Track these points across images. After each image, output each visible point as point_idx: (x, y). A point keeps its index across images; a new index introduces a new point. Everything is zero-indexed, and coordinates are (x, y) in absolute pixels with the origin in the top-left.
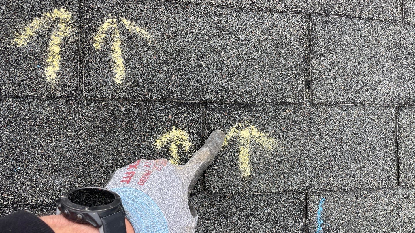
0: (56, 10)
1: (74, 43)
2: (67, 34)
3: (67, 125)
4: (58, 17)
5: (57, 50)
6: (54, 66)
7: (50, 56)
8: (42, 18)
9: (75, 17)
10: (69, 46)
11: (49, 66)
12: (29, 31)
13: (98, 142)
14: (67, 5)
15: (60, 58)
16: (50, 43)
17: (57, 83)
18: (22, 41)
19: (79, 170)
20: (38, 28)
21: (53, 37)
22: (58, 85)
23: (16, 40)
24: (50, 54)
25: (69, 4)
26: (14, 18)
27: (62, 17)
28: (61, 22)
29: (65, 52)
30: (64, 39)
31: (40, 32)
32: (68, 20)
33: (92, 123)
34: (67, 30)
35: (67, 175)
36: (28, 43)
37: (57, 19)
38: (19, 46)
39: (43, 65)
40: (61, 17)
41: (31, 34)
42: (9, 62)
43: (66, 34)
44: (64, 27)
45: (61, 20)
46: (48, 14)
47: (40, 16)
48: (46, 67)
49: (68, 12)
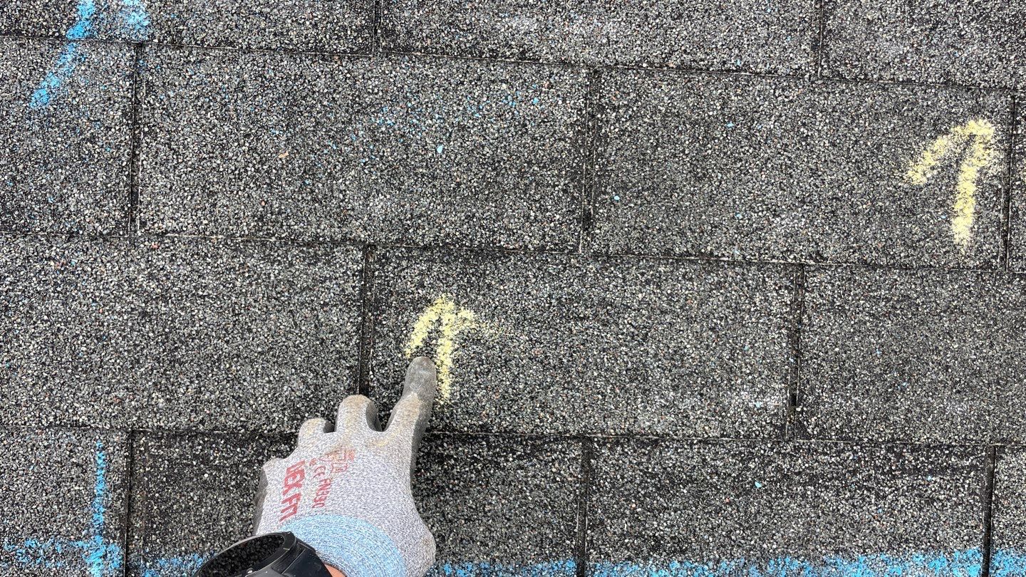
0: (972, 123)
1: (996, 176)
2: (987, 163)
3: (976, 316)
4: (974, 133)
5: (972, 189)
6: (965, 216)
7: (960, 199)
8: (949, 136)
9: (1000, 133)
10: (988, 182)
11: (958, 216)
12: (929, 159)
13: (1022, 346)
14: (988, 114)
15: (974, 202)
16: (961, 177)
17: (970, 244)
18: (918, 175)
19: (992, 393)
20: (943, 153)
21: (964, 167)
22: (970, 248)
23: (910, 173)
24: (960, 196)
25: (992, 112)
26: (909, 137)
27: (980, 133)
28: (977, 142)
29: (983, 193)
30: (980, 171)
31: (945, 159)
32: (989, 138)
33: (1014, 313)
34: (986, 156)
35: (973, 400)
36: (928, 179)
37: (972, 136)
38: (915, 183)
39: (950, 214)
40: (978, 134)
41: (933, 164)
42: (901, 210)
43: (983, 162)
44: (981, 149)
45: (977, 138)
46: (958, 128)
47: (947, 132)
48: (954, 217)
49: (989, 125)
